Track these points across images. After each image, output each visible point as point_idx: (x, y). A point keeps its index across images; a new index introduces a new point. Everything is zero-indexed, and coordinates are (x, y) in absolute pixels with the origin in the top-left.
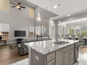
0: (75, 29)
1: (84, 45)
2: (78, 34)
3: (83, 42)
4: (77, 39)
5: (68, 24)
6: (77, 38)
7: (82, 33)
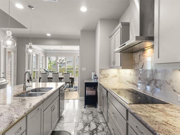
0: (58, 61)
1: (70, 87)
2: (62, 69)
3: (69, 83)
4: (61, 79)
5: (46, 50)
6: (61, 77)
7: (68, 69)
